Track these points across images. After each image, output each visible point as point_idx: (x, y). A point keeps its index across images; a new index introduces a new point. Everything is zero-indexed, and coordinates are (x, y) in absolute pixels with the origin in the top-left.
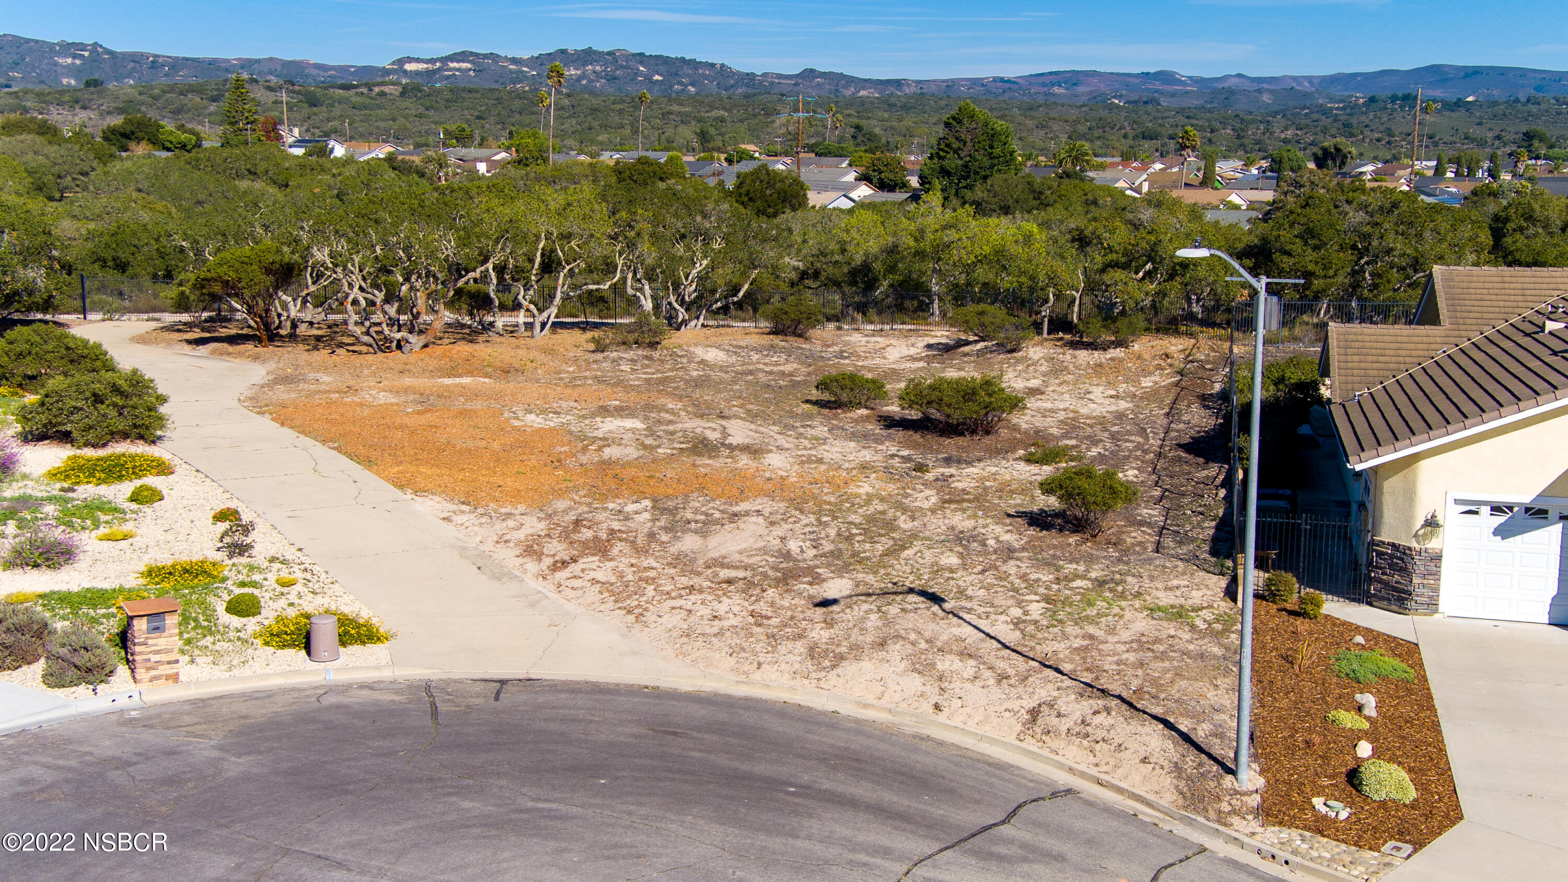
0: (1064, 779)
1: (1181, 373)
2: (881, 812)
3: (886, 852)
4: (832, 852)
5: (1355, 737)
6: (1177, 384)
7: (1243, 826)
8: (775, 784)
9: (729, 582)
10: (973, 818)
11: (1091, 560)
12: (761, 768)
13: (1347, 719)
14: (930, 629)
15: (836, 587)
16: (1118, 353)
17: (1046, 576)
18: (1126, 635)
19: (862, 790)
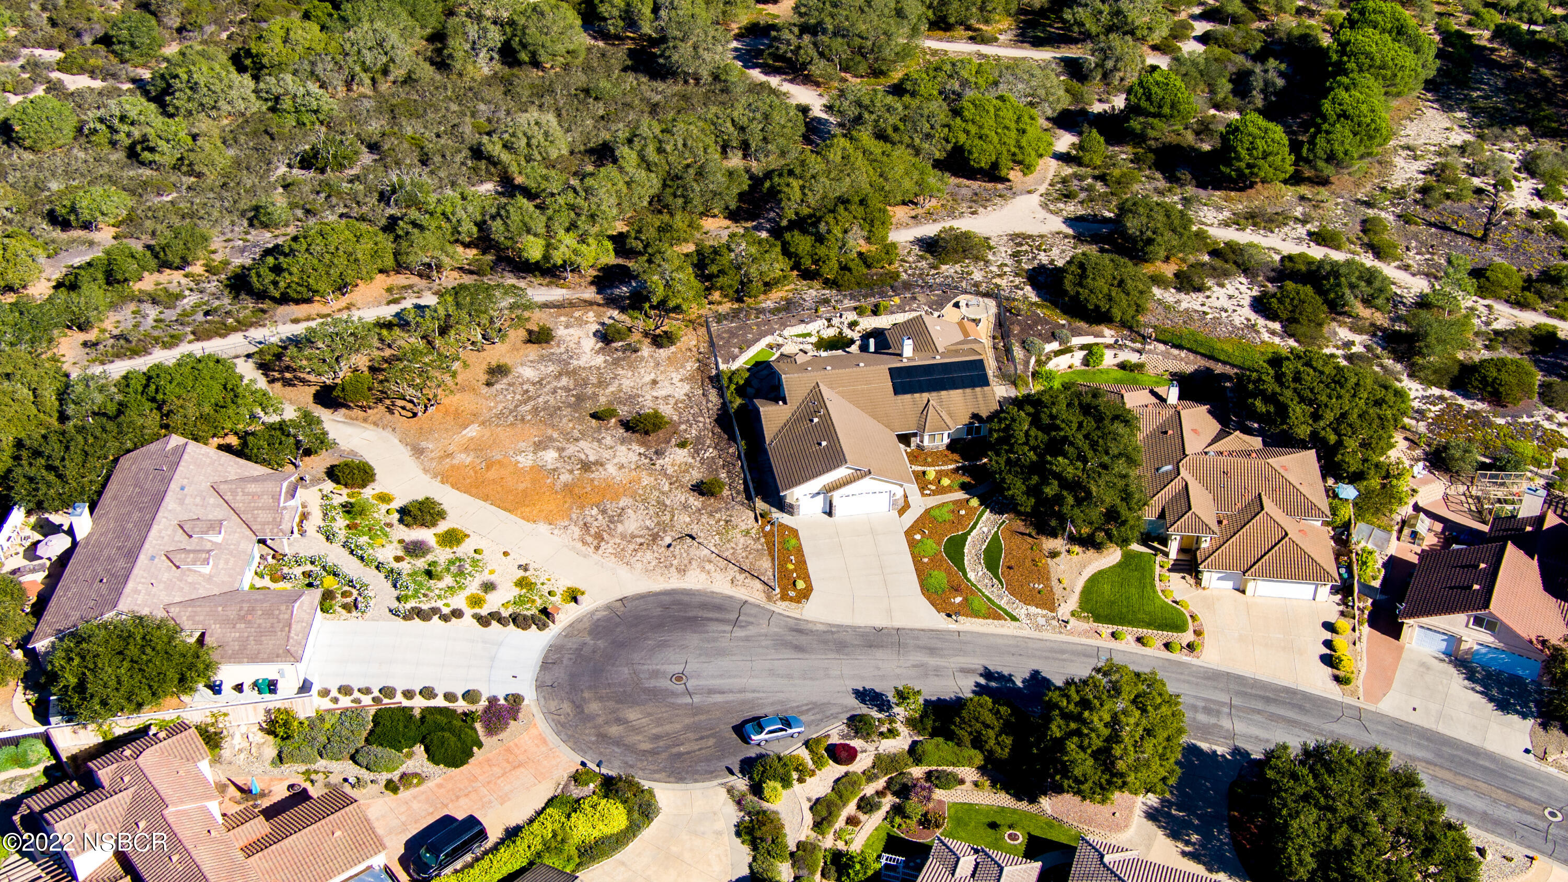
0: (744, 598)
1: (699, 361)
2: (717, 620)
3: (724, 632)
4: (716, 635)
5: (792, 571)
6: (699, 368)
7: (779, 603)
8: (695, 619)
9: (641, 544)
10: (734, 616)
11: (719, 510)
12: (691, 614)
13: (791, 567)
14: (697, 553)
15: (668, 540)
16: (673, 349)
17: (712, 522)
18: (741, 546)
19: (711, 615)
